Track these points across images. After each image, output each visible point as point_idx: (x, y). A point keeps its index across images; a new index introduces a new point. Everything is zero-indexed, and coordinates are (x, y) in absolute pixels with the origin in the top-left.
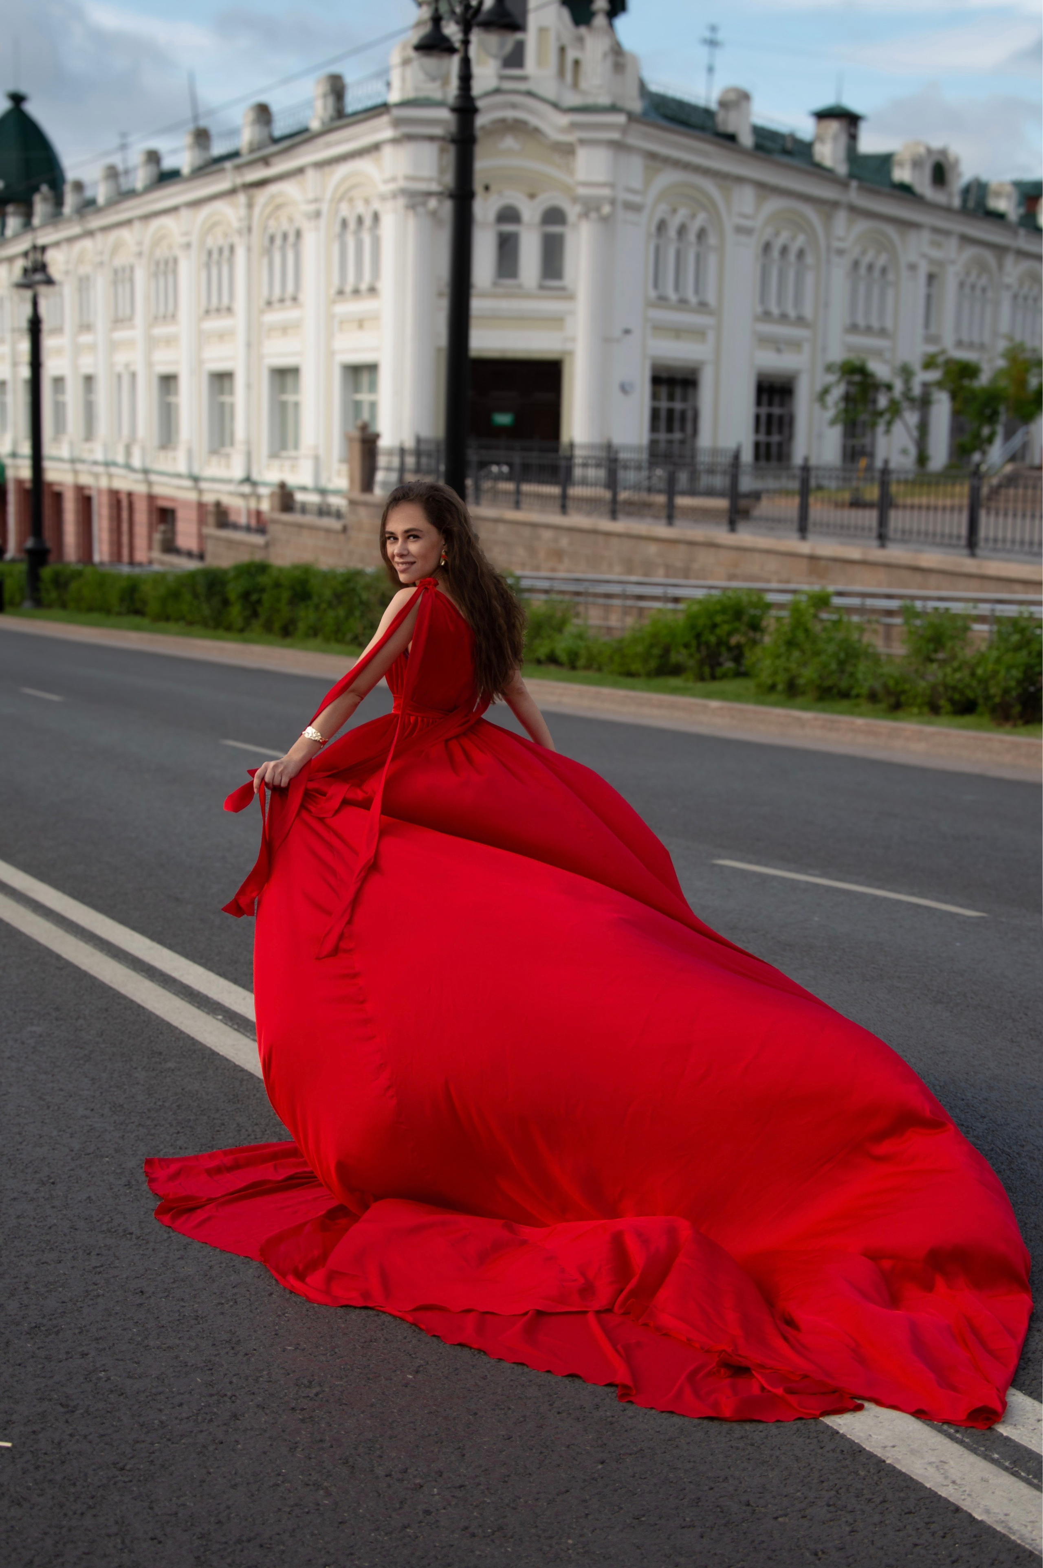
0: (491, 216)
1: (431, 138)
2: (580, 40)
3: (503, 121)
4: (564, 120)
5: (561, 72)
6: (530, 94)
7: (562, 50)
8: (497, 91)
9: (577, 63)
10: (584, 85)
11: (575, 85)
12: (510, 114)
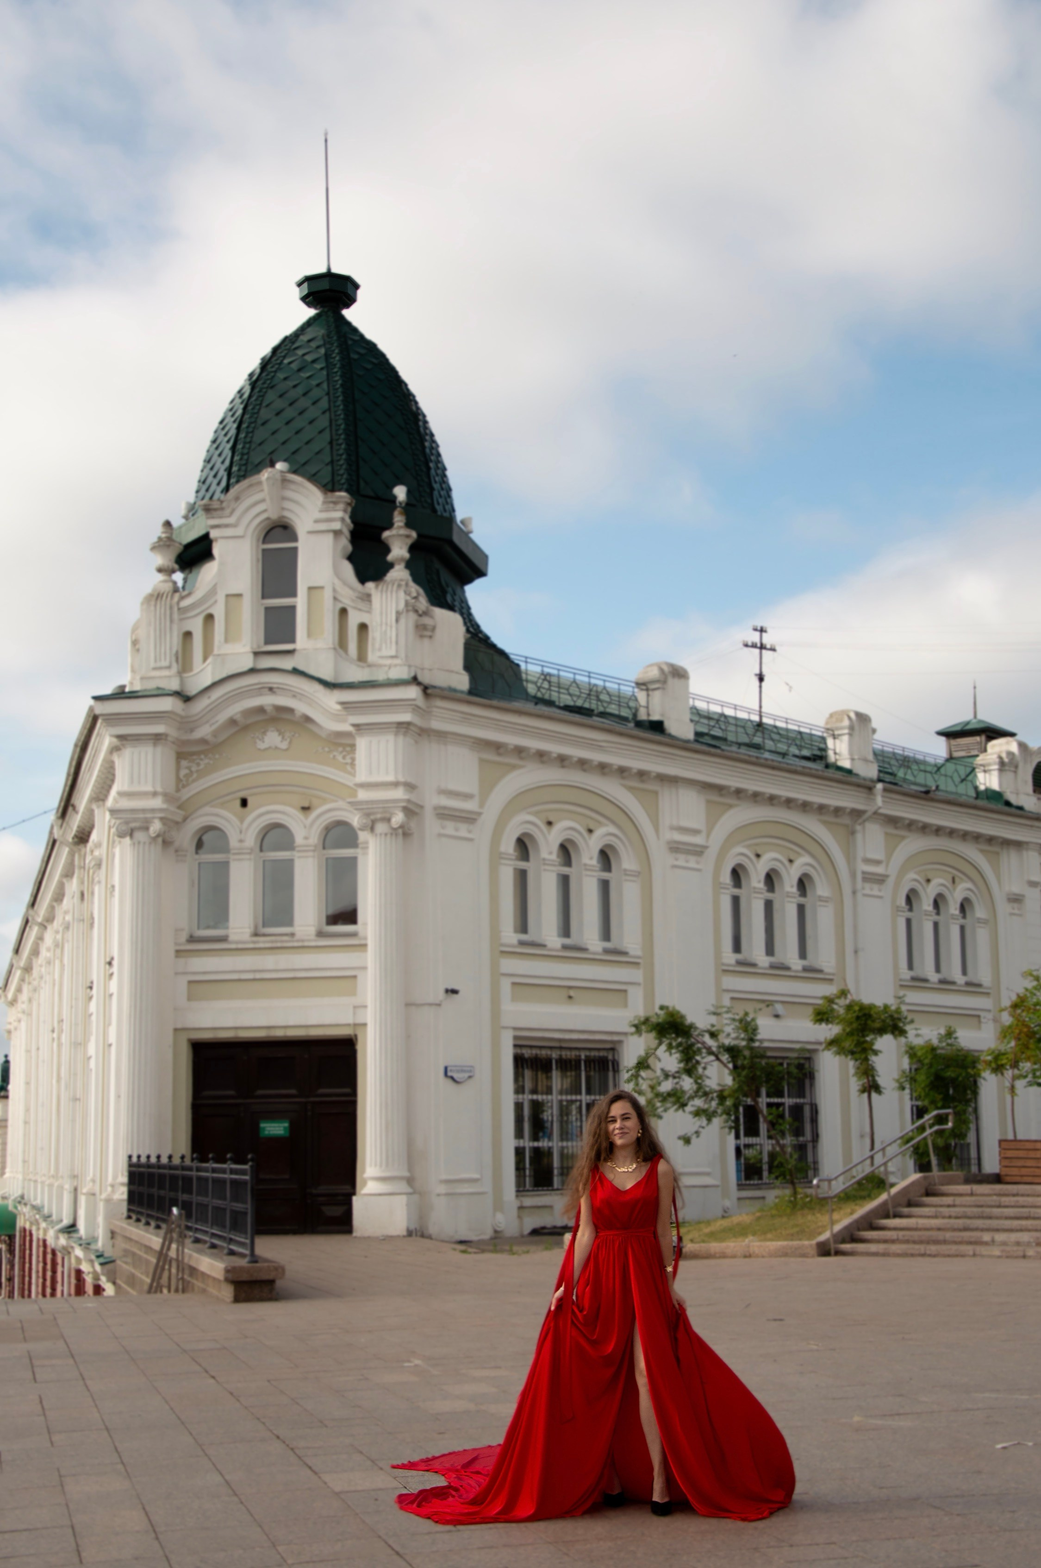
0: (251, 840)
1: (157, 738)
2: (367, 598)
3: (261, 710)
4: (331, 700)
5: (342, 642)
6: (296, 672)
7: (343, 612)
8: (253, 671)
9: (363, 628)
10: (371, 657)
11: (362, 657)
12: (268, 701)
